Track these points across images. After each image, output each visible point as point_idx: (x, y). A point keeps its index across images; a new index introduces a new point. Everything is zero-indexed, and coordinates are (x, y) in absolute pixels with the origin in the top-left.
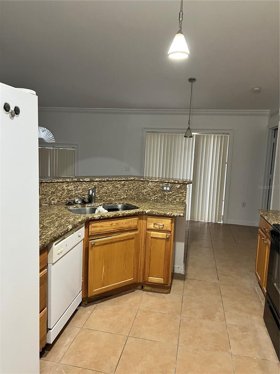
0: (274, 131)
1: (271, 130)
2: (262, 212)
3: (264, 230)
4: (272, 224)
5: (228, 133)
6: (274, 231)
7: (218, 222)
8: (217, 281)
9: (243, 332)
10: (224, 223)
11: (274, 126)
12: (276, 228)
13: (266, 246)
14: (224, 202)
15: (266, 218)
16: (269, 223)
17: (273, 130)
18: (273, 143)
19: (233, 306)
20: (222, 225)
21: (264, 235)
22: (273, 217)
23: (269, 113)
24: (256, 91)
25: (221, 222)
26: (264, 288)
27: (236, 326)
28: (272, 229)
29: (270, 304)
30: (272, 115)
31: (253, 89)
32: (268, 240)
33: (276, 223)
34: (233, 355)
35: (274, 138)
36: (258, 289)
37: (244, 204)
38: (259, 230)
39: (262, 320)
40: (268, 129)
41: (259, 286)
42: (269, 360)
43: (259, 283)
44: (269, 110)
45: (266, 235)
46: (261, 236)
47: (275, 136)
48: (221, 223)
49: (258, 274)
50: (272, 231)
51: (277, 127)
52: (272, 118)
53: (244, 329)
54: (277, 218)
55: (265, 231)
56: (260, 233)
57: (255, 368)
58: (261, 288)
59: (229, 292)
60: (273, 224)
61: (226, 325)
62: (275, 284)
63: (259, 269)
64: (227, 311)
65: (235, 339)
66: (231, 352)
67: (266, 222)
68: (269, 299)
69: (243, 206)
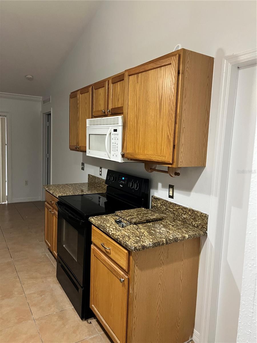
0: (47, 116)
1: (44, 115)
2: (47, 188)
3: (50, 203)
4: (57, 197)
5: (4, 116)
6: (60, 202)
7: (3, 203)
8: (10, 260)
9: (41, 296)
10: (8, 203)
11: (47, 112)
12: (61, 199)
13: (53, 216)
14: (7, 183)
15: (51, 192)
16: (55, 196)
17: (46, 114)
18: (47, 127)
19: (28, 277)
20: (7, 205)
21: (51, 207)
22: (57, 190)
23: (41, 99)
24: (29, 79)
25: (6, 202)
26: (54, 252)
27: (34, 293)
28: (58, 201)
29: (61, 263)
30: (44, 102)
31: (26, 76)
32: (54, 210)
33: (60, 195)
34: (36, 320)
35: (48, 121)
36: (48, 254)
37: (27, 182)
38: (46, 203)
39: (55, 279)
40: (42, 114)
41: (49, 251)
42: (65, 309)
43: (49, 249)
44: (42, 97)
45: (53, 207)
46: (48, 208)
47: (49, 120)
48: (6, 204)
49: (48, 242)
50: (58, 202)
51: (50, 113)
52: (44, 104)
53: (42, 293)
54: (60, 190)
55: (52, 204)
56: (47, 206)
57: (56, 321)
58: (51, 252)
59: (23, 265)
60: (59, 196)
61: (25, 297)
62: (64, 246)
63: (48, 237)
64: (24, 284)
65: (35, 305)
66: (33, 318)
67: (51, 195)
68: (61, 260)
69: (26, 184)
